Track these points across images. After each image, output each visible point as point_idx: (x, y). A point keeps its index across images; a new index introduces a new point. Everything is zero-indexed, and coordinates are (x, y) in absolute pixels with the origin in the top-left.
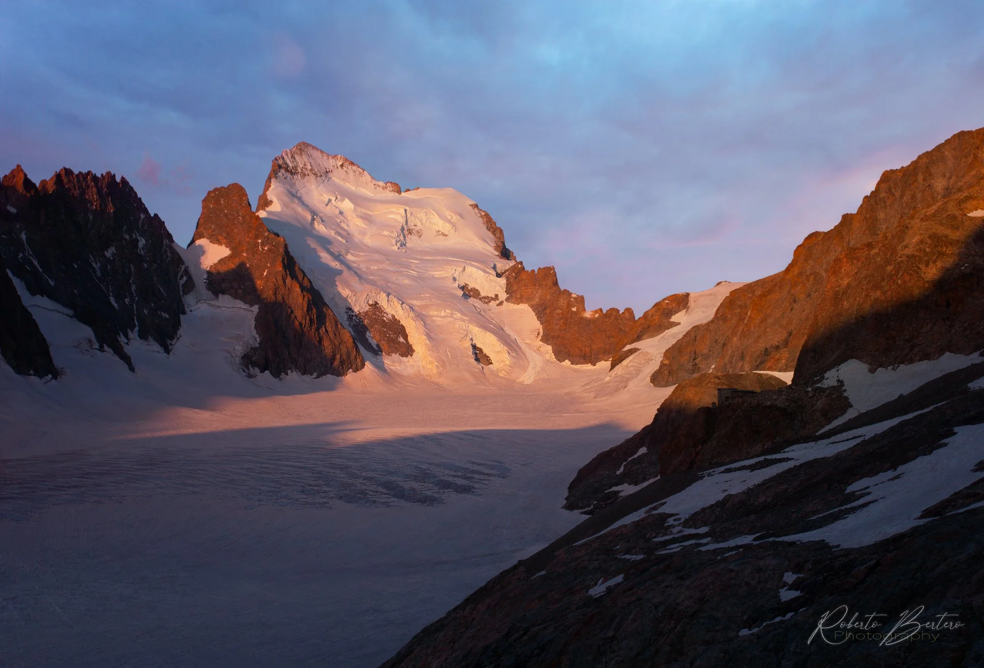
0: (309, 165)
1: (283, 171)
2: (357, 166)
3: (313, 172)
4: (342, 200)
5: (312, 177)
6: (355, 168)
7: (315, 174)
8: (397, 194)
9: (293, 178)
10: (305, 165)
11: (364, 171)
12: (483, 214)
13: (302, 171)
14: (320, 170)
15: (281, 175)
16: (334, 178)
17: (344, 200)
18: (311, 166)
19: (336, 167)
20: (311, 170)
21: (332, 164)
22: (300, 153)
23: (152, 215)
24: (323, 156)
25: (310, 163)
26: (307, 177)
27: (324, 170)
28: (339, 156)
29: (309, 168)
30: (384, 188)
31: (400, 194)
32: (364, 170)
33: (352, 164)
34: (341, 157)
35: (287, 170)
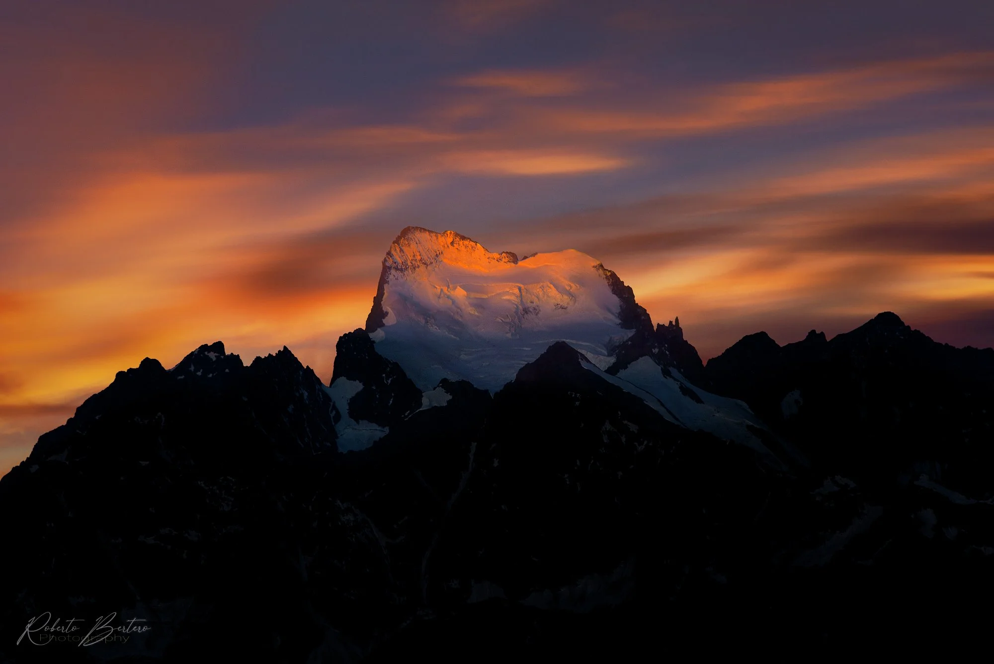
0: (418, 254)
1: (393, 271)
2: (468, 240)
3: (423, 261)
4: (455, 288)
5: (423, 267)
6: (466, 242)
7: (425, 264)
8: (513, 264)
9: (404, 275)
10: (414, 256)
11: (476, 244)
12: (609, 274)
13: (412, 263)
14: (429, 256)
15: (393, 277)
16: (445, 261)
17: (456, 288)
18: (420, 255)
19: (446, 246)
20: (421, 260)
21: (442, 244)
22: (408, 244)
23: (305, 368)
24: (431, 237)
25: (419, 252)
26: (417, 269)
27: (434, 255)
28: (449, 232)
29: (419, 258)
30: (499, 260)
31: (517, 263)
32: (476, 242)
33: (463, 238)
34: (451, 233)
35: (397, 269)
